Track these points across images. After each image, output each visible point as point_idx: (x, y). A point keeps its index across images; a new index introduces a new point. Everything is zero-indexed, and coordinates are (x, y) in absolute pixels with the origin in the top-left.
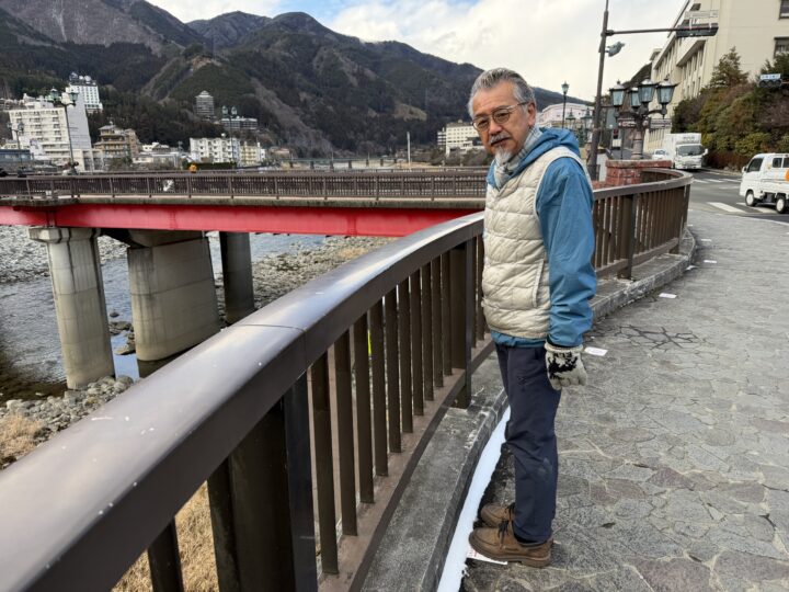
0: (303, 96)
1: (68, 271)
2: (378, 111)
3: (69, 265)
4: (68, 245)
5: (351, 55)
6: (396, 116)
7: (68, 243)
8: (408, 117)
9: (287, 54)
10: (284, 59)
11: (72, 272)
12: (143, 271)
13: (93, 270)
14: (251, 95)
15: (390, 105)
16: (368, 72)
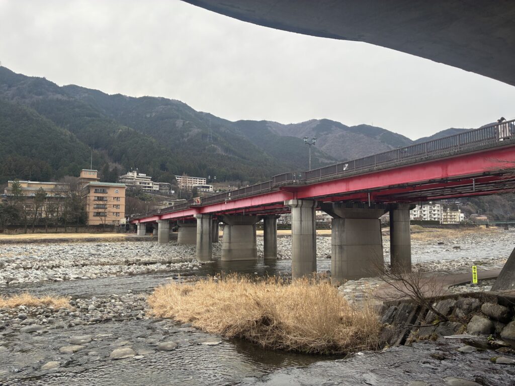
1: (299, 222)
3: (300, 219)
4: (301, 209)
7: (301, 207)
11: (301, 223)
12: (338, 231)
13: (311, 224)
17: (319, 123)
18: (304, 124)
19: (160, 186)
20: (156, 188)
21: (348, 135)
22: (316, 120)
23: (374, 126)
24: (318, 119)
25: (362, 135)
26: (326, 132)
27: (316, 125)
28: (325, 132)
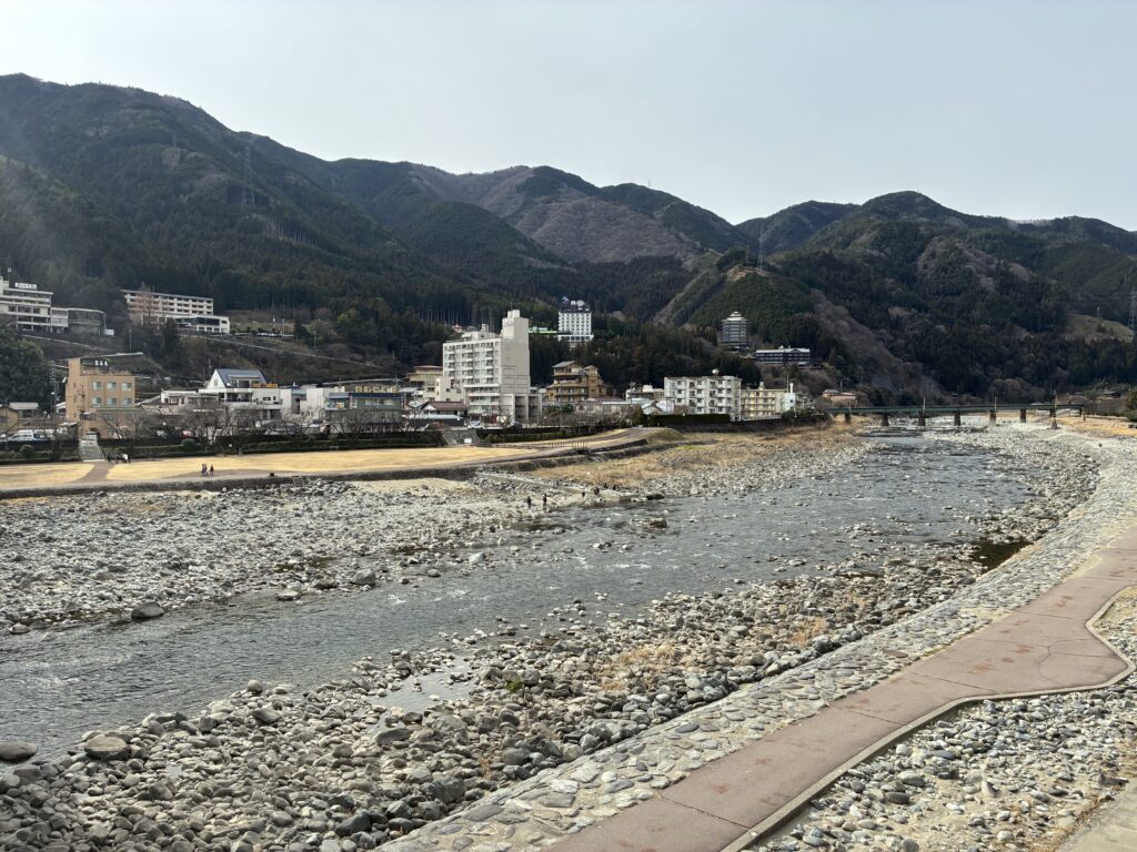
0: (896, 311)
2: (1033, 329)
5: (988, 246)
6: (1068, 337)
8: (1092, 337)
9: (875, 253)
10: (871, 259)
14: (807, 315)
15: (1058, 320)
16: (1018, 269)
17: (532, 176)
18: (498, 177)
19: (72, 316)
20: (60, 320)
21: (594, 206)
22: (527, 168)
23: (652, 187)
24: (531, 166)
25: (622, 208)
26: (547, 197)
27: (524, 180)
28: (544, 198)
